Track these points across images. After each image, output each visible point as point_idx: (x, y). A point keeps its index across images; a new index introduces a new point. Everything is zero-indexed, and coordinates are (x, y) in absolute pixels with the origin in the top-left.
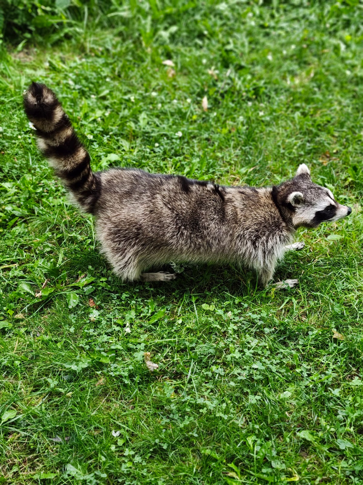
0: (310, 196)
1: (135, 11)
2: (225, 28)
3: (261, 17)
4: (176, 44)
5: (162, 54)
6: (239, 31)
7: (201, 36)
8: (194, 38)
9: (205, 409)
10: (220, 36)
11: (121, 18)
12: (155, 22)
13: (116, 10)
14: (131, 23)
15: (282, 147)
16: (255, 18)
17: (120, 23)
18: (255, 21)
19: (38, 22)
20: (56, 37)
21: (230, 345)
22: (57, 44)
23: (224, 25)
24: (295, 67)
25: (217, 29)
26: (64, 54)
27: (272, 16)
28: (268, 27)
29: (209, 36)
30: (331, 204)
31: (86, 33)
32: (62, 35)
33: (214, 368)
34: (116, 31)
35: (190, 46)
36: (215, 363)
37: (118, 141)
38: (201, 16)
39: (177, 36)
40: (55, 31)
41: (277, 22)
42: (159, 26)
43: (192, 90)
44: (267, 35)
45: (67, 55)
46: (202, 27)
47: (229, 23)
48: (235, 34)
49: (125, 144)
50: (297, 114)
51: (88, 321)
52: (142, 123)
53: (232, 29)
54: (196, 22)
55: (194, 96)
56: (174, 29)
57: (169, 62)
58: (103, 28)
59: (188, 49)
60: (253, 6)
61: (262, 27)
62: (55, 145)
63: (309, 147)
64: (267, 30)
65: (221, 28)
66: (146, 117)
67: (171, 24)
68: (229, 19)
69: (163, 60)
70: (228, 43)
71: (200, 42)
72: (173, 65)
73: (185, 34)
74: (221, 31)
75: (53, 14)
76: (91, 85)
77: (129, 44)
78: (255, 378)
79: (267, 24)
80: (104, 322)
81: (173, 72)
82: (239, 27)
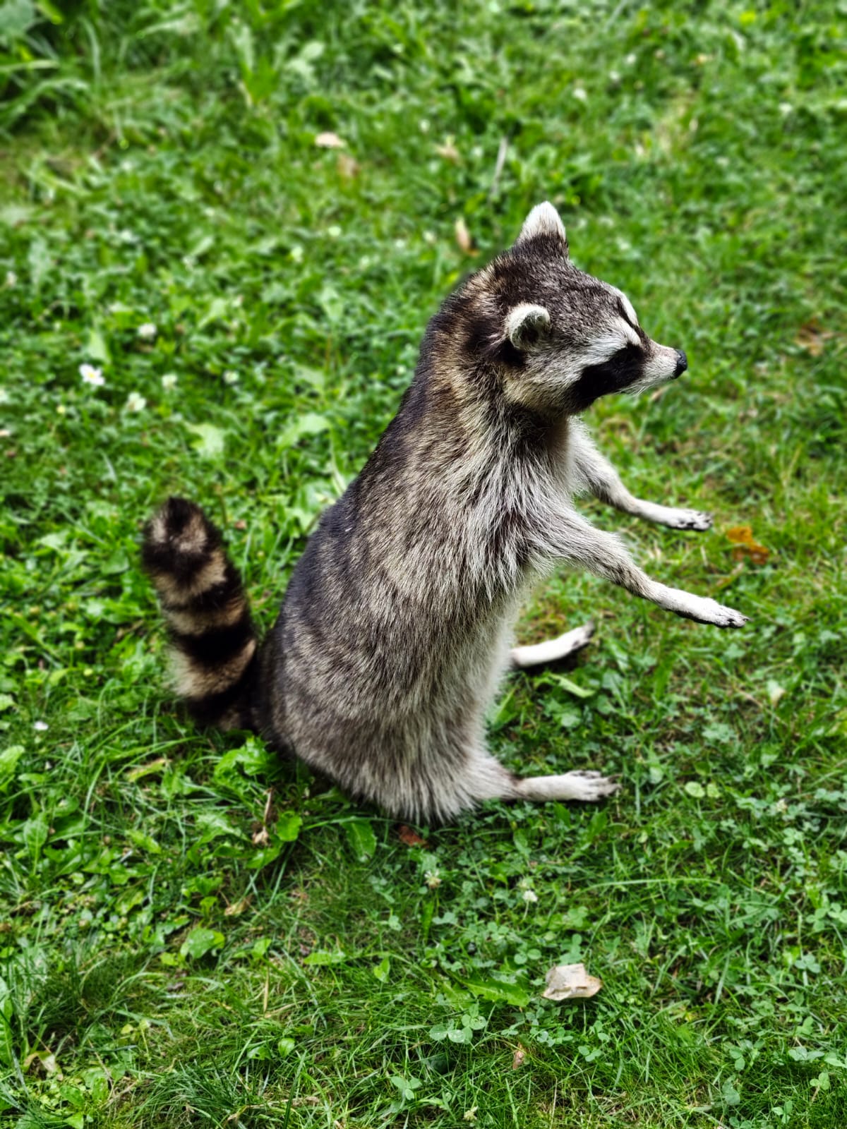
2: (433, 28)
4: (338, 89)
5: (308, 119)
6: (468, 32)
7: (384, 56)
8: (368, 66)
10: (429, 50)
11: (173, 35)
12: (261, 37)
13: (154, 18)
14: (201, 46)
15: (694, 322)
17: (174, 52)
22: (25, 127)
24: (644, 111)
26: (54, 154)
29: (405, 56)
32: (32, 100)
33: (789, 957)
34: (167, 73)
35: (365, 89)
37: (289, 370)
39: (326, 66)
42: (273, 48)
43: (419, 207)
44: (539, 32)
45: (62, 155)
48: (463, 41)
49: (313, 378)
50: (703, 233)
52: (334, 314)
53: (451, 30)
54: (363, 24)
55: (432, 220)
56: (314, 49)
57: (326, 139)
58: (132, 69)
59: (363, 96)
61: (520, 13)
63: (762, 313)
64: (536, 21)
65: (426, 31)
66: (335, 295)
67: (303, 38)
69: (315, 136)
70: (458, 66)
71: (385, 74)
72: (342, 144)
73: (343, 58)
74: (426, 39)
76: (164, 231)
77: (212, 104)
79: (530, 5)
81: (351, 163)
82: (466, 21)
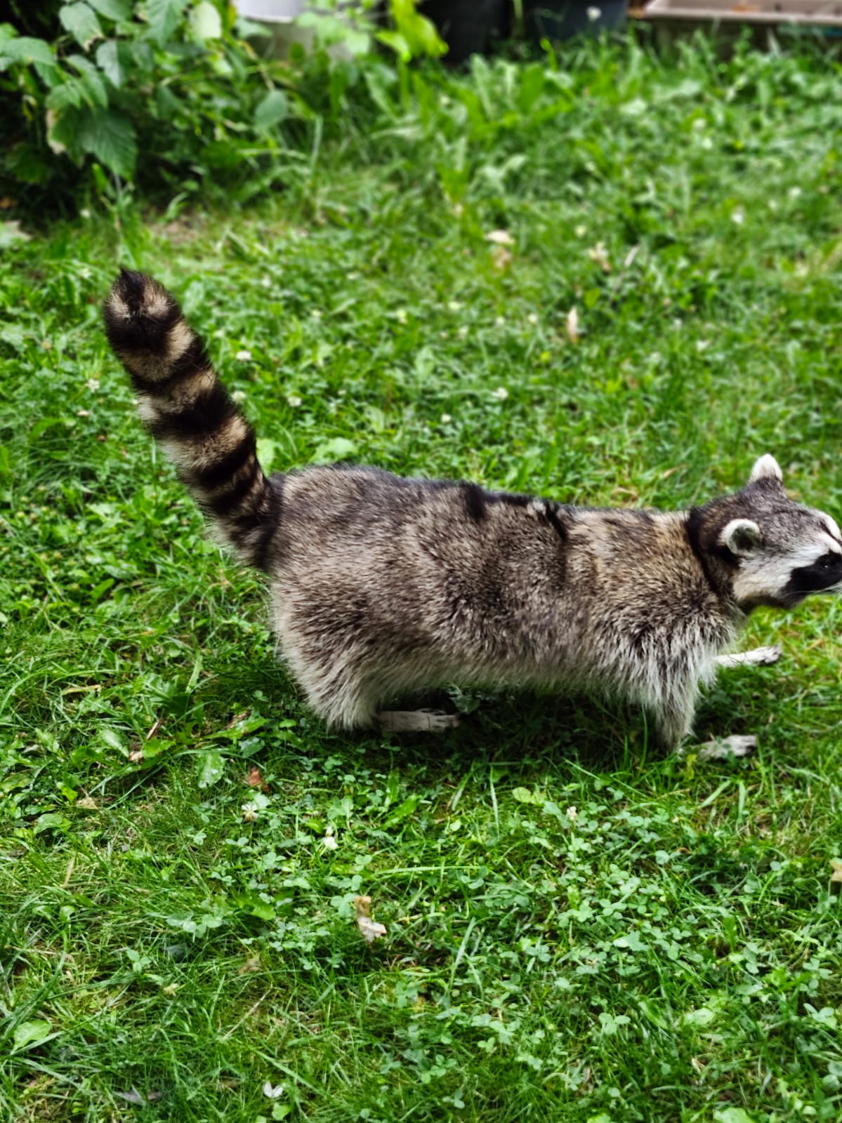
0: (777, 530)
1: (431, 126)
2: (640, 156)
3: (728, 128)
4: (523, 195)
5: (487, 218)
6: (670, 161)
7: (580, 175)
8: (566, 179)
9: (492, 1040)
10: (627, 173)
11: (400, 140)
12: (474, 147)
13: (388, 125)
14: (422, 151)
15: (749, 422)
16: (712, 131)
17: (396, 153)
18: (713, 138)
19: (213, 154)
20: (253, 188)
21: (570, 889)
22: (255, 203)
23: (638, 148)
24: (801, 239)
25: (619, 158)
26: (267, 224)
27: (756, 126)
28: (744, 150)
29: (598, 174)
30: (831, 552)
31: (317, 174)
32: (267, 182)
33: (525, 943)
34: (386, 171)
35: (552, 199)
36: (532, 933)
37: (361, 410)
38: (585, 131)
39: (524, 177)
40: (251, 175)
41: (766, 140)
42: (482, 156)
43: (545, 296)
44: (740, 167)
45: (274, 226)
46: (583, 155)
47: (650, 145)
48: (663, 169)
49: (376, 418)
50: (793, 347)
51: (239, 821)
52: (421, 370)
53: (656, 158)
54: (571, 143)
55: (550, 307)
56: (517, 161)
57: (500, 236)
58: (359, 165)
59: (547, 204)
60: (710, 104)
61: (730, 150)
62: (173, 409)
63: (817, 421)
64: (741, 157)
65: (631, 157)
66: (430, 356)
67: (512, 152)
68: (650, 136)
69: (487, 232)
70: (644, 189)
71: (576, 189)
72: (511, 242)
73: (543, 172)
74: (630, 164)
75: (251, 137)
76: (316, 290)
77: (415, 197)
78: (621, 972)
79: (740, 144)
80: (274, 824)
81: (506, 256)
82: (674, 152)
